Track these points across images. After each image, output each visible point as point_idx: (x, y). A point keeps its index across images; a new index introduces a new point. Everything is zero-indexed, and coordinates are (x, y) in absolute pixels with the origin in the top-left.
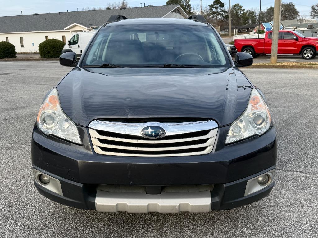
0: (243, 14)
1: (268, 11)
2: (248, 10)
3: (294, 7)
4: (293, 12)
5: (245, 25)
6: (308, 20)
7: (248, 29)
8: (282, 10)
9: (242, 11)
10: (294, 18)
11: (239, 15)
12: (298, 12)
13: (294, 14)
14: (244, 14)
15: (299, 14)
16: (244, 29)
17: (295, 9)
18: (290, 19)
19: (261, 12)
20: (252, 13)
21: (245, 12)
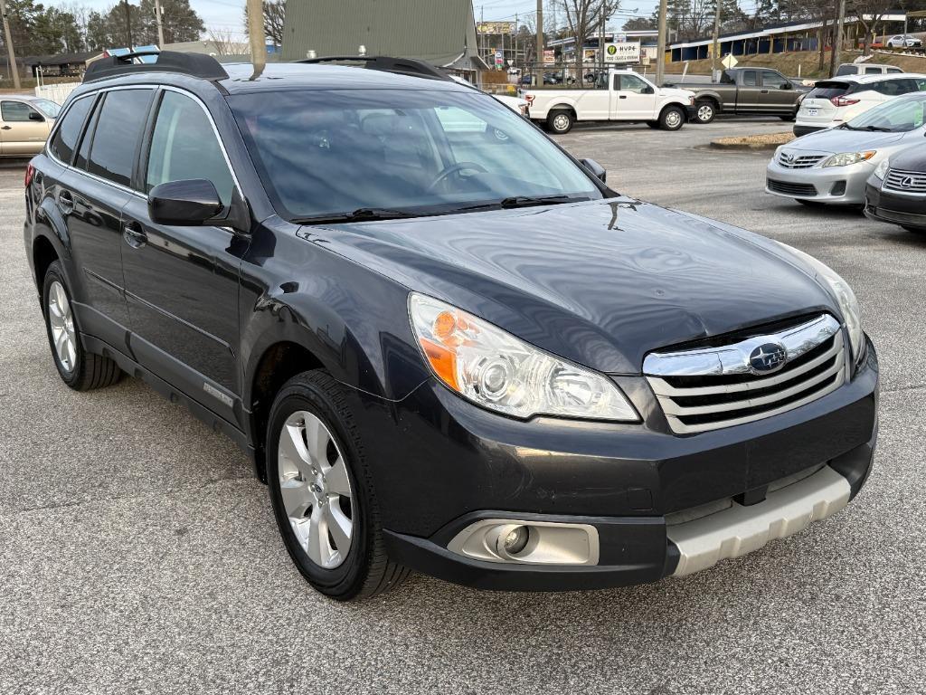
0: (39, 19)
1: (113, 13)
2: (51, 8)
3: (188, 6)
4: (188, 20)
5: (53, 53)
6: (238, 45)
7: (63, 66)
8: (163, 12)
9: (35, 10)
10: (194, 37)
11: (27, 21)
12: (202, 21)
13: (190, 25)
14: (43, 21)
15: (204, 26)
16: (52, 65)
17: (192, 13)
18: (181, 41)
19: (95, 17)
20: (68, 18)
21: (44, 13)
